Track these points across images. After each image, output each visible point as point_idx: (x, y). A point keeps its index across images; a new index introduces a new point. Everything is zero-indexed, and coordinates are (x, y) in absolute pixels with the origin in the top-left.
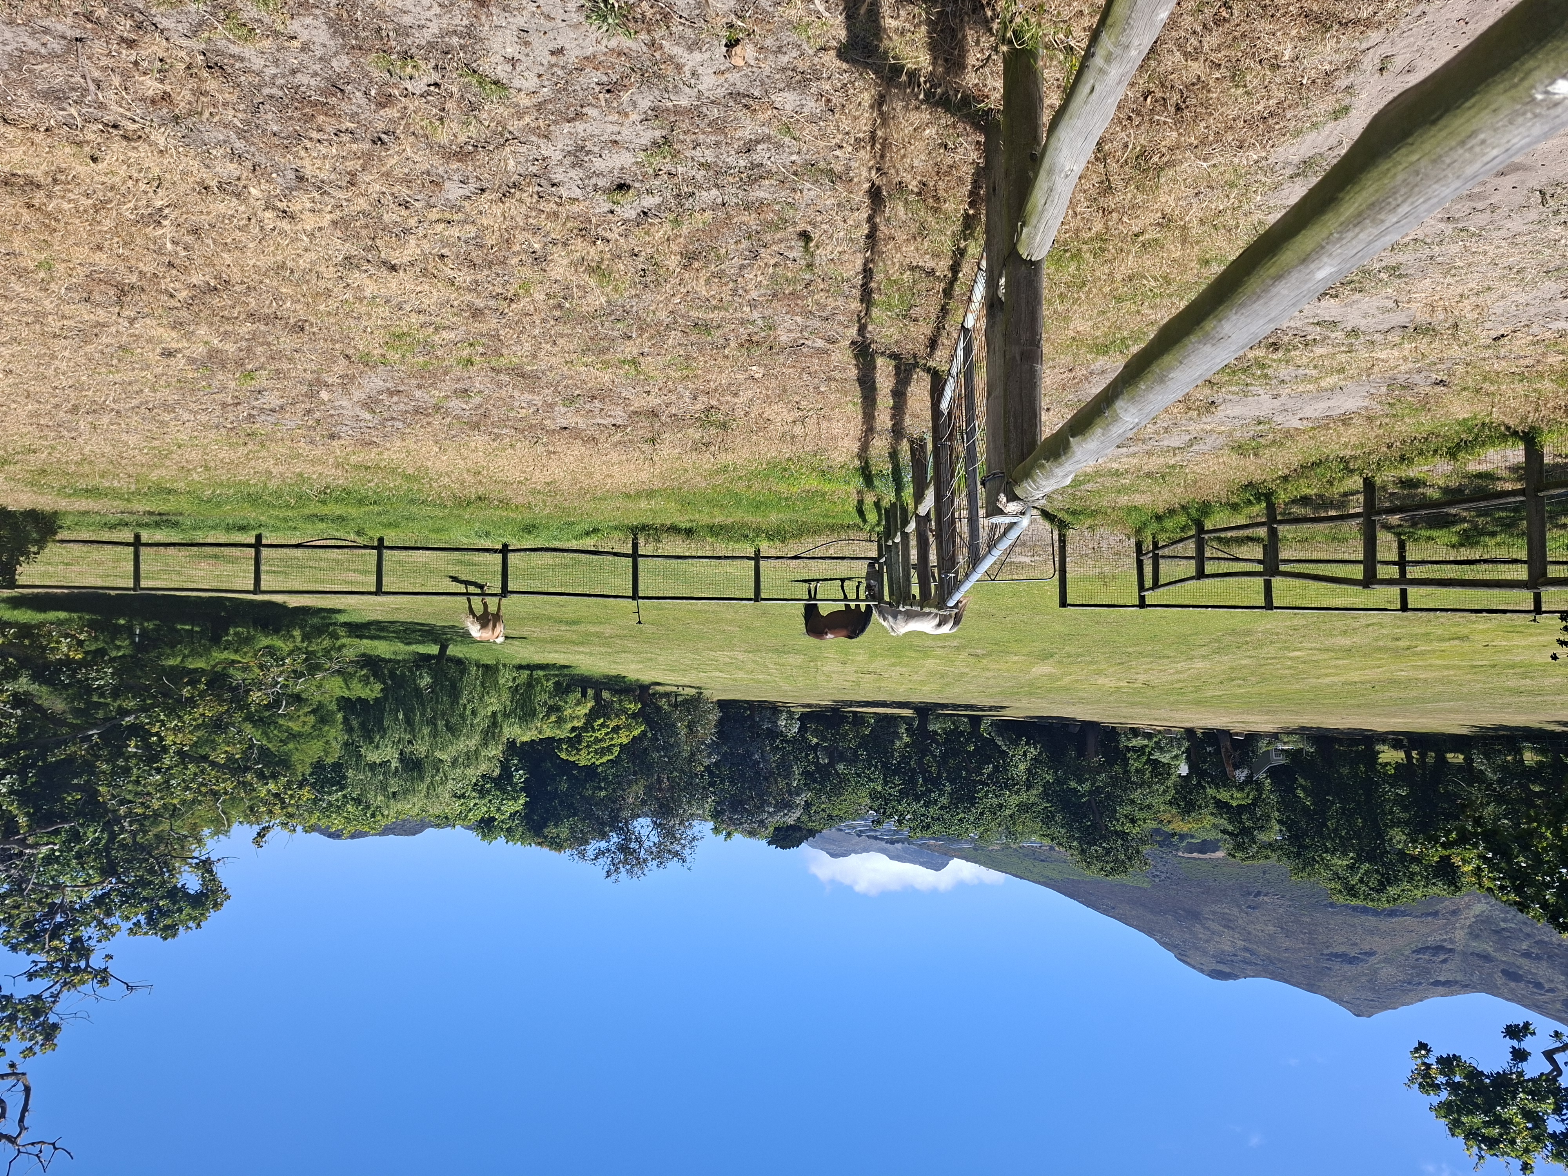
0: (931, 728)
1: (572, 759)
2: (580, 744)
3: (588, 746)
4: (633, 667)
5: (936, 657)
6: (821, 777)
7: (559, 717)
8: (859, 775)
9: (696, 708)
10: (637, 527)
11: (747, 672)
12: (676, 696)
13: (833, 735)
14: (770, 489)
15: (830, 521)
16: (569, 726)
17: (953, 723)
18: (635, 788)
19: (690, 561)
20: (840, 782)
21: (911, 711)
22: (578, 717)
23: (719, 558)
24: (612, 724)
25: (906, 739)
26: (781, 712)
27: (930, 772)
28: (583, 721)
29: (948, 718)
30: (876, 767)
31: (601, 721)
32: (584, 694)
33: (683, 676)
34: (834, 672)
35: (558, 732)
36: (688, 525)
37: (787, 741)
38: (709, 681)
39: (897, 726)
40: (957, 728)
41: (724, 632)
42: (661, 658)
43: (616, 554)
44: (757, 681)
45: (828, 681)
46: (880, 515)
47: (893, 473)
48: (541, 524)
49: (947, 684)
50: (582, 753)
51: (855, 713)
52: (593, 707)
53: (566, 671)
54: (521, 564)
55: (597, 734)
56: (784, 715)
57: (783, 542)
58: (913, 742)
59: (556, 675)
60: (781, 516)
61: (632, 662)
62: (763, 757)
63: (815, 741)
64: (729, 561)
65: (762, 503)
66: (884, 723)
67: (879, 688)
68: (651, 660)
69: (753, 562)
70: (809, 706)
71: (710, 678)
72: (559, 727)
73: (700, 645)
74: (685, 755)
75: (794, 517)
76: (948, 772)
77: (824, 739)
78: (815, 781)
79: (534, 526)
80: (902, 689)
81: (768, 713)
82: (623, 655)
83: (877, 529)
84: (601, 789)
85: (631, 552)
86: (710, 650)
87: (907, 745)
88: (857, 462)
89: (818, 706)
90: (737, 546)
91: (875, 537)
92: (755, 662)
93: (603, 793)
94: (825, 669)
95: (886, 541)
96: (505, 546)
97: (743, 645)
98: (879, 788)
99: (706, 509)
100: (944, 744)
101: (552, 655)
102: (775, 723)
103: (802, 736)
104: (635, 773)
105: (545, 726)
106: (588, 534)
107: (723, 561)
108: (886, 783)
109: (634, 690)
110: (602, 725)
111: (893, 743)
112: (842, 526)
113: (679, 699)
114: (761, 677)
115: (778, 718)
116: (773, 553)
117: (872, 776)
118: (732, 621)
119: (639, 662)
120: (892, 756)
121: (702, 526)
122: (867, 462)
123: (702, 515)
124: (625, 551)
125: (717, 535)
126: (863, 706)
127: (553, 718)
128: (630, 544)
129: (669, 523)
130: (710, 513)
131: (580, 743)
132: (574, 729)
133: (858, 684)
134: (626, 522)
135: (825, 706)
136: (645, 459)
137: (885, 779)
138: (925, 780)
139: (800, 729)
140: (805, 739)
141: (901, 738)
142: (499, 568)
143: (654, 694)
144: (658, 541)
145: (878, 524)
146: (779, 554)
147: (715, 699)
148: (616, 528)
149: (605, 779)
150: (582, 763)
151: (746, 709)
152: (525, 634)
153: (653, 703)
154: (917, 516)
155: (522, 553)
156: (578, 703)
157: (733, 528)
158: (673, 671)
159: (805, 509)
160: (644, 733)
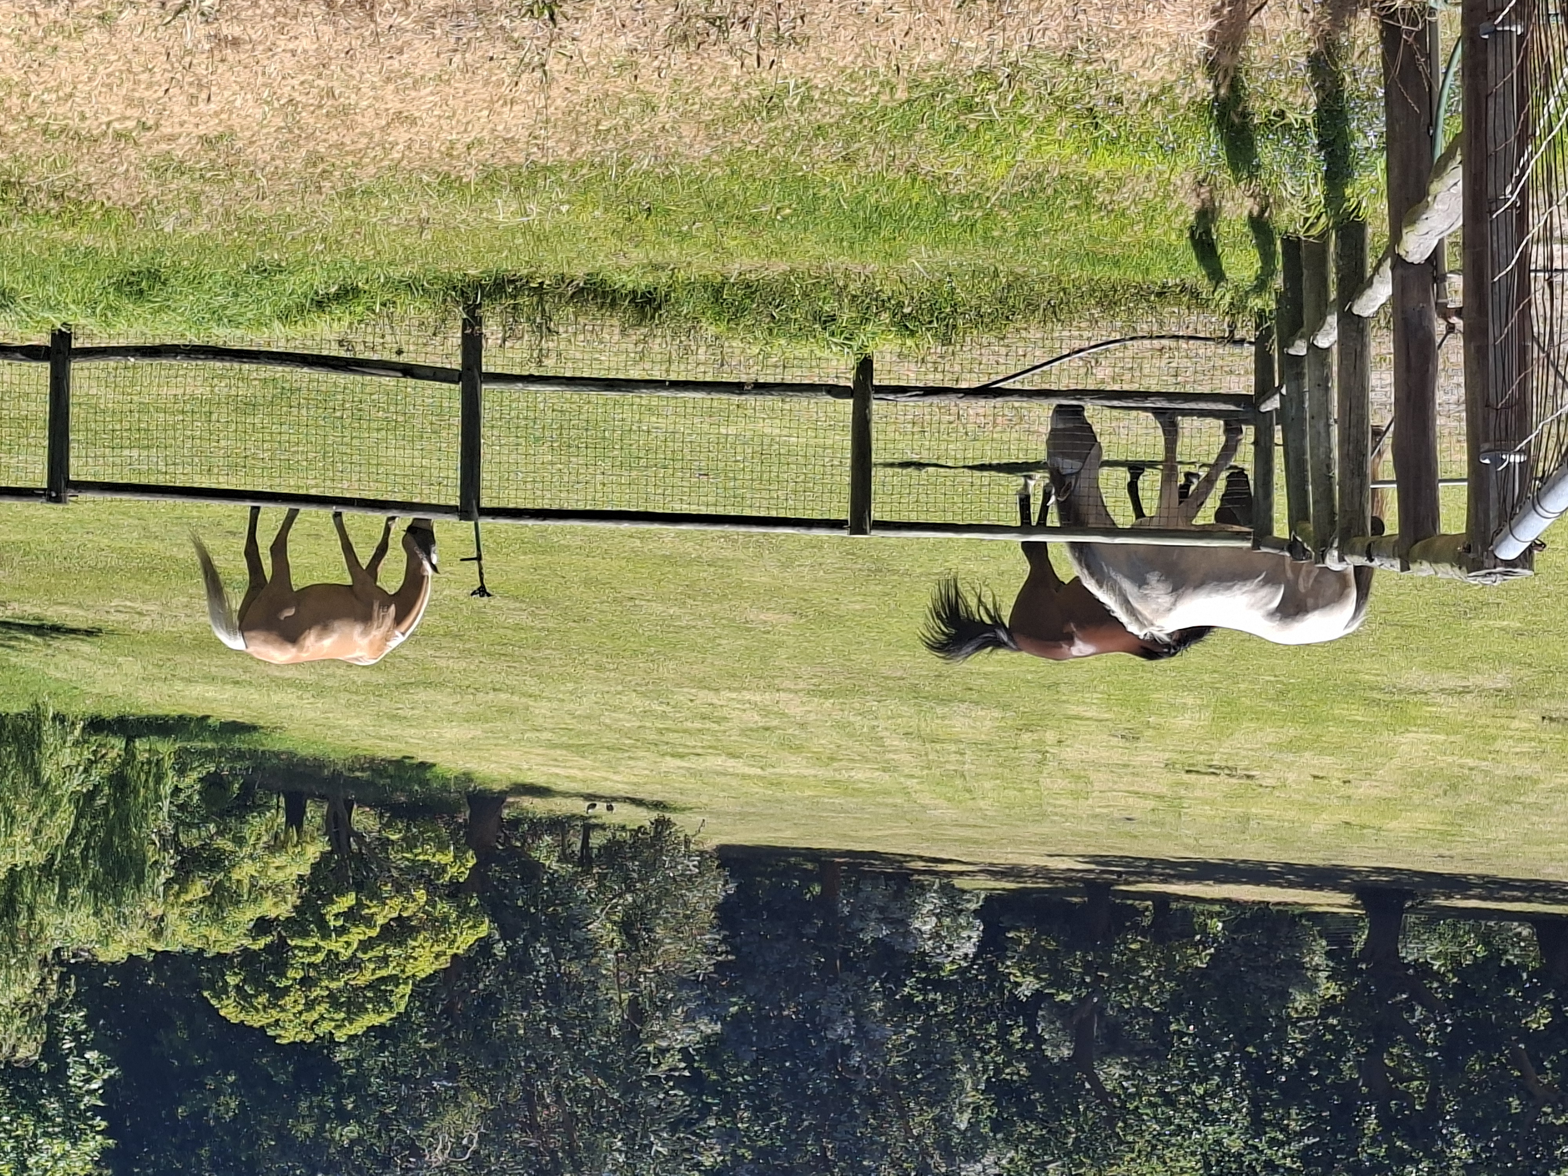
0: (1410, 952)
1: (255, 1020)
2: (282, 974)
3: (306, 982)
4: (452, 732)
5: (1436, 724)
6: (1048, 1099)
7: (218, 888)
8: (1170, 1101)
9: (651, 866)
10: (478, 285)
11: (817, 759)
12: (588, 828)
13: (1088, 967)
14: (912, 171)
15: (1104, 273)
16: (248, 915)
17: (1485, 939)
18: (452, 1117)
19: (645, 397)
20: (1110, 1122)
21: (1346, 899)
22: (277, 890)
23: (738, 388)
24: (383, 915)
25: (1328, 989)
26: (923, 889)
27: (1405, 1096)
28: (293, 899)
29: (1464, 926)
30: (1226, 1073)
31: (348, 901)
32: (295, 817)
33: (612, 766)
34: (1096, 765)
35: (214, 933)
36: (645, 282)
37: (940, 985)
38: (692, 784)
39: (1297, 944)
40: (1496, 955)
41: (746, 628)
42: (542, 708)
43: (409, 371)
44: (849, 789)
45: (1075, 795)
46: (1267, 257)
47: (1319, 122)
48: (176, 267)
49: (1468, 814)
50: (288, 1001)
51: (1162, 900)
52: (325, 857)
53: (239, 743)
54: (108, 397)
55: (335, 944)
56: (932, 902)
57: (946, 341)
58: (1351, 997)
59: (208, 754)
60: (943, 254)
61: (450, 716)
62: (861, 1032)
63: (1028, 986)
64: (771, 401)
65: (883, 213)
66: (1257, 937)
67: (1246, 819)
68: (508, 711)
69: (847, 405)
70: (1013, 872)
71: (694, 773)
72: (217, 919)
73: (668, 669)
74: (615, 1017)
75: (986, 258)
76: (1464, 1095)
77: (1061, 981)
78: (1027, 1113)
79: (154, 276)
80: (1320, 824)
81: (879, 894)
82: (423, 695)
83: (1256, 303)
84: (344, 1118)
85: (456, 363)
86: (702, 684)
87: (1329, 1007)
88: (1204, 86)
89: (1043, 872)
90: (802, 350)
91: (1247, 330)
92: (841, 726)
93: (351, 1131)
94: (1068, 753)
95: (1286, 342)
96: (62, 338)
97: (805, 670)
98: (1234, 1144)
99: (704, 232)
100: (1450, 1006)
101: (197, 690)
102: (901, 924)
103: (991, 968)
104: (453, 1072)
105: (173, 916)
106: (320, 304)
107: (750, 400)
108: (1257, 1127)
109: (452, 809)
110: (352, 916)
111: (1285, 997)
112: (1142, 294)
113: (597, 840)
114: (861, 775)
115: (912, 910)
116: (910, 376)
117: (1213, 1105)
118: (773, 592)
119: (470, 718)
120: (1280, 1040)
121: (690, 286)
122: (1235, 86)
123: (689, 248)
124: (438, 362)
125: (737, 313)
126: (1187, 878)
127: (198, 889)
128: (456, 338)
129: (579, 272)
130: (715, 246)
131: (281, 968)
132: (262, 926)
133: (1175, 805)
134: (444, 267)
135: (1068, 876)
136: (524, 66)
137: (1255, 1115)
138: (1387, 1121)
139: (982, 946)
140: (997, 979)
141: (1310, 986)
142: (42, 409)
143: (515, 823)
144: (545, 329)
145: (1261, 285)
146: (933, 380)
147: (711, 843)
148: (410, 286)
149: (358, 1085)
150: (289, 1035)
151: (808, 878)
152: (114, 619)
153: (512, 852)
154: (1399, 263)
155: (112, 363)
156: (277, 845)
157: (786, 291)
158: (580, 750)
159: (1022, 234)
160: (484, 946)
